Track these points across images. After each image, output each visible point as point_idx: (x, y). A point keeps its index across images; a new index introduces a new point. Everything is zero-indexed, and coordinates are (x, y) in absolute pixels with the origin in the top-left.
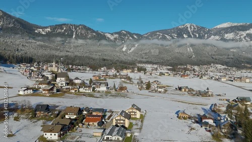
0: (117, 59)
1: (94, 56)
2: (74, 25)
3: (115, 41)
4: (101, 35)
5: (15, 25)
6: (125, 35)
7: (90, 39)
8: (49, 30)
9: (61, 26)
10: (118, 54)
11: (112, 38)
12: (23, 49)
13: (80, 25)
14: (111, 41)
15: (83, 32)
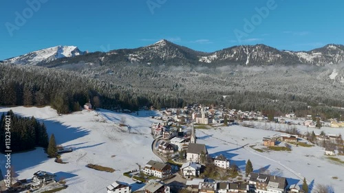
0: (319, 95)
1: (276, 92)
2: (249, 46)
3: (314, 64)
4: (290, 56)
5: (178, 55)
6: (334, 52)
7: (271, 64)
8: (215, 56)
9: (230, 50)
10: (321, 86)
11: (309, 58)
12: (183, 84)
13: (257, 45)
14: (308, 63)
15: (261, 55)
